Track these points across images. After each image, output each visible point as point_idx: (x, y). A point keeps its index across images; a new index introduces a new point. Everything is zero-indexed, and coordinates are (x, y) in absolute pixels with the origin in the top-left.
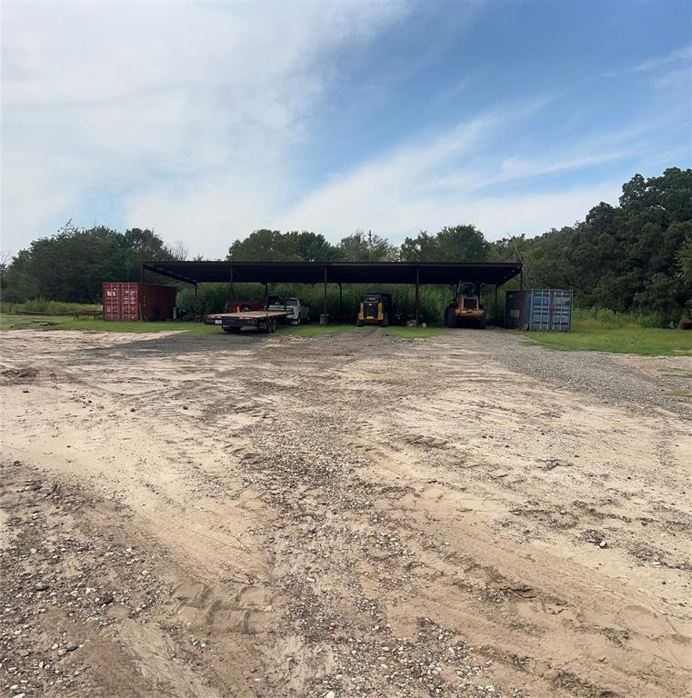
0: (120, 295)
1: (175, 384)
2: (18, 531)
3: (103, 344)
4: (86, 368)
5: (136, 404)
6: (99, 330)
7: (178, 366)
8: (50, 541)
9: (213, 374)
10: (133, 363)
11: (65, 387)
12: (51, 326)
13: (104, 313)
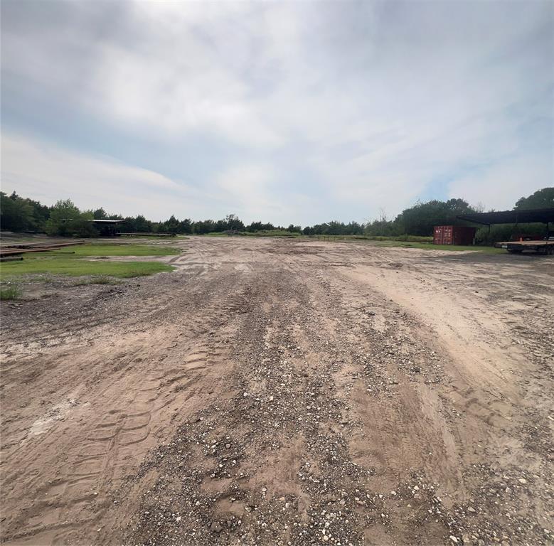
0: (443, 232)
1: (472, 279)
2: (387, 327)
3: (432, 255)
4: (423, 265)
5: (447, 285)
6: (431, 249)
7: (475, 270)
8: (399, 335)
9: (497, 276)
10: (448, 265)
11: (414, 273)
12: (409, 246)
13: (433, 241)
